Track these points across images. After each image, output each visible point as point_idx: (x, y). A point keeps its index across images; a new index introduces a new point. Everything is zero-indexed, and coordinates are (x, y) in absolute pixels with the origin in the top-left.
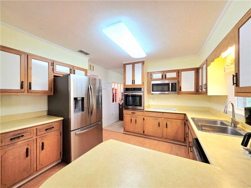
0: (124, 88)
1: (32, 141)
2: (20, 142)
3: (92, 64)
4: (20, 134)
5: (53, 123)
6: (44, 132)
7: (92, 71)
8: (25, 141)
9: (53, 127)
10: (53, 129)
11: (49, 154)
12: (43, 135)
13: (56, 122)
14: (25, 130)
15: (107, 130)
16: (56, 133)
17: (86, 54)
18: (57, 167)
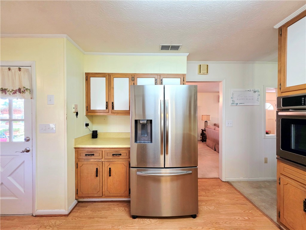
0: (278, 98)
1: (100, 162)
2: (92, 159)
3: (203, 63)
4: (91, 152)
5: (121, 149)
6: (111, 157)
7: (204, 74)
8: (95, 160)
9: (120, 155)
10: (121, 157)
11: (116, 184)
12: (111, 160)
13: (124, 149)
14: (96, 150)
15: (239, 189)
16: (124, 162)
17: (176, 48)
18: (126, 205)
